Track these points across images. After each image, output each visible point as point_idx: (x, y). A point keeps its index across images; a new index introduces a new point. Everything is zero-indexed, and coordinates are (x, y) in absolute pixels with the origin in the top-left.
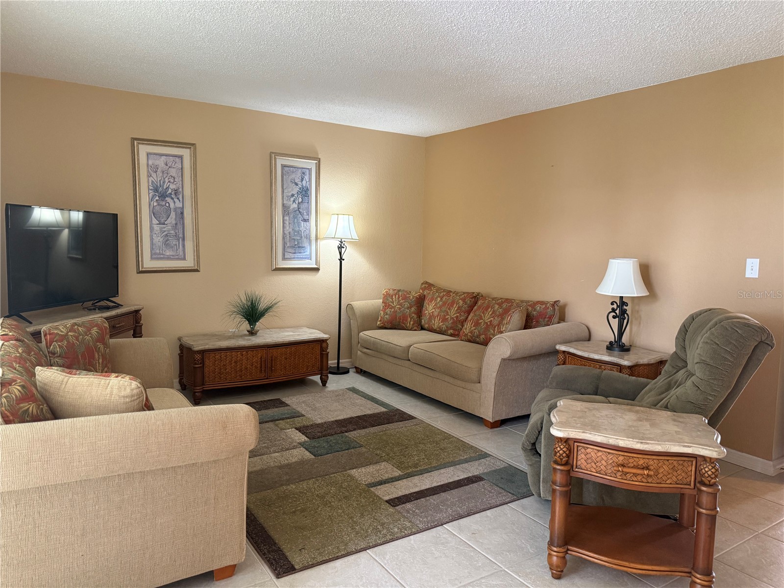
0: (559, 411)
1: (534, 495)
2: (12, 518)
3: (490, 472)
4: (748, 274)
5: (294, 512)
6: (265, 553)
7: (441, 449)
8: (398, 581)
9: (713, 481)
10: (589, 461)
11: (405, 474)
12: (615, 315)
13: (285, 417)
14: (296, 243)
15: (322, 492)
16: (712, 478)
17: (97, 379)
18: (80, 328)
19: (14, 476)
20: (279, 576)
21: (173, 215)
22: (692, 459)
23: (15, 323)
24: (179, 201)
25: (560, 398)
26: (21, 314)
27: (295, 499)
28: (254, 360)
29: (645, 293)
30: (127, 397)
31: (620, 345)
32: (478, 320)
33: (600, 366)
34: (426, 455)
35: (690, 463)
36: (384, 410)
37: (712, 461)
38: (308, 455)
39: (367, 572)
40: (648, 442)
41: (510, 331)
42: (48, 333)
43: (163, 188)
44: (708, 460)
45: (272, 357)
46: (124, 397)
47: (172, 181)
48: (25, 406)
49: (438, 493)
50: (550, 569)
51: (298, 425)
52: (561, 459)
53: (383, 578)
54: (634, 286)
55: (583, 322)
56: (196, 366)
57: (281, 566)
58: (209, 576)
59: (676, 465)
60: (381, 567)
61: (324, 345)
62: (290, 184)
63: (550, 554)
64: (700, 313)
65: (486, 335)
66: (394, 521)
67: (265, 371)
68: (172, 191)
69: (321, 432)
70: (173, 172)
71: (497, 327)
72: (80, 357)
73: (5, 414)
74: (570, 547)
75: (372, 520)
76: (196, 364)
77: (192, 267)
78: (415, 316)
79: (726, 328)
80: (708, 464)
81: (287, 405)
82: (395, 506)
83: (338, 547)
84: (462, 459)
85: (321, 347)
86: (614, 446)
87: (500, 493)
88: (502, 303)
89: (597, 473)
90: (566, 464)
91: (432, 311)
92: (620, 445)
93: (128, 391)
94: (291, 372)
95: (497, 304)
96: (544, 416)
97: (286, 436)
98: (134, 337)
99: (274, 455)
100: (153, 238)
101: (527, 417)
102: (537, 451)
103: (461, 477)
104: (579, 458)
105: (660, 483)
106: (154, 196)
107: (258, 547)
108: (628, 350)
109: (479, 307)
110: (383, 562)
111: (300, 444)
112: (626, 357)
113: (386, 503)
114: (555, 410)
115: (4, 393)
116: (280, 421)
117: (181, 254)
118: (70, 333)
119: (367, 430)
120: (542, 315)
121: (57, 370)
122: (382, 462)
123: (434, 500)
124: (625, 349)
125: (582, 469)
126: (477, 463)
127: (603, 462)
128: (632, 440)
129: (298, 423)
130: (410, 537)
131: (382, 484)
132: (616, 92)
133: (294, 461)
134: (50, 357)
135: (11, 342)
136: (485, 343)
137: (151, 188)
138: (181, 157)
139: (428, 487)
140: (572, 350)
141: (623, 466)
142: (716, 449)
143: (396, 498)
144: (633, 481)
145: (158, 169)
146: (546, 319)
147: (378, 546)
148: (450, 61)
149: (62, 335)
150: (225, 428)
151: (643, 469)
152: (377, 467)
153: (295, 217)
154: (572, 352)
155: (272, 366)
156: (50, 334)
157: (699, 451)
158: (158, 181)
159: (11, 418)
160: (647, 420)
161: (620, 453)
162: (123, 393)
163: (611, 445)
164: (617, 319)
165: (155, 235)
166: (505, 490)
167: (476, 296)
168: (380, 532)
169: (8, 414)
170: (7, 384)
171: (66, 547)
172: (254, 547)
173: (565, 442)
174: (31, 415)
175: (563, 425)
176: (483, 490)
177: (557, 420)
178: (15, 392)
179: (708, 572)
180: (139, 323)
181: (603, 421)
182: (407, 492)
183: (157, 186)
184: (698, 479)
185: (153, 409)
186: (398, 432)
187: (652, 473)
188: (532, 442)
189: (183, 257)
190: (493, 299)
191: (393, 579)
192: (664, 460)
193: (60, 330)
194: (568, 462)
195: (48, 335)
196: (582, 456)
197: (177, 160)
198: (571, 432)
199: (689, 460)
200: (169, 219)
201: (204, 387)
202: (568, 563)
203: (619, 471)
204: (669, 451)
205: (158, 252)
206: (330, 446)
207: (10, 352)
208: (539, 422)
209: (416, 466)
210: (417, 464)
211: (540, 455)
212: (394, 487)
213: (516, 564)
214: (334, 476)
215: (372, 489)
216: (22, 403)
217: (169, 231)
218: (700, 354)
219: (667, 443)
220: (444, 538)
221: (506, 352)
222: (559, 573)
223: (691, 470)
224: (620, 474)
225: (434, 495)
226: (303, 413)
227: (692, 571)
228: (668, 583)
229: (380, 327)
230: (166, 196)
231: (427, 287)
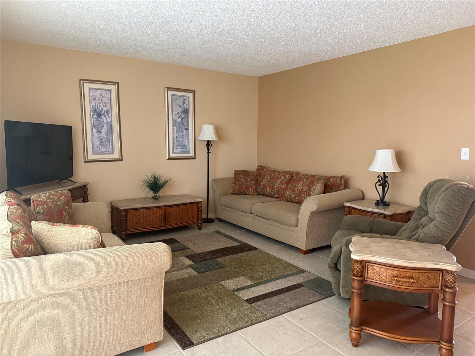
0: (354, 243)
1: (335, 295)
2: (21, 317)
3: (307, 281)
4: (463, 158)
5: (190, 308)
6: (174, 334)
7: (275, 268)
8: (258, 350)
9: (453, 285)
10: (375, 274)
11: (255, 283)
12: (380, 183)
13: (177, 249)
14: (181, 143)
15: (205, 295)
16: (453, 284)
17: (70, 229)
18: (54, 197)
19: (23, 291)
20: (184, 348)
21: (105, 126)
22: (439, 272)
23: (13, 194)
24: (109, 117)
25: (354, 235)
26: (15, 188)
27: (189, 300)
28: (157, 215)
29: (398, 169)
30: (90, 239)
31: (383, 202)
32: (294, 188)
33: (372, 215)
34: (266, 272)
35: (438, 275)
36: (238, 244)
37: (453, 273)
38: (194, 273)
39: (238, 345)
40: (413, 262)
41: (316, 194)
42: (35, 200)
43: (99, 109)
44: (450, 272)
45: (168, 213)
46: (88, 239)
47: (105, 105)
48: (27, 246)
49: (277, 295)
50: (351, 340)
51: (187, 255)
52: (358, 273)
53: (249, 349)
54: (392, 166)
55: (359, 188)
56: (122, 219)
57: (185, 342)
58: (142, 349)
59: (430, 276)
60: (246, 342)
61: (199, 205)
62: (177, 106)
63: (351, 332)
64: (435, 182)
65: (299, 197)
66: (252, 312)
67: (164, 221)
68: (105, 112)
69: (201, 258)
70: (105, 100)
71: (306, 192)
72: (55, 215)
73: (15, 251)
74: (363, 327)
75: (238, 312)
76: (122, 218)
77: (118, 158)
78: (254, 187)
79: (455, 191)
80: (450, 275)
81: (178, 242)
82: (251, 304)
83: (219, 330)
84: (289, 274)
85: (198, 206)
86: (391, 265)
87: (315, 294)
88: (309, 177)
89: (380, 281)
90: (361, 276)
91: (264, 183)
92: (395, 264)
93: (90, 236)
94: (180, 222)
95: (306, 178)
96: (342, 247)
97: (180, 261)
98: (84, 202)
99: (173, 273)
100: (94, 140)
101: (329, 247)
102: (337, 268)
103: (290, 285)
104: (369, 272)
105: (420, 287)
106: (93, 115)
107: (170, 331)
108: (388, 205)
109: (294, 181)
110: (248, 338)
111: (189, 266)
112: (387, 210)
113: (245, 302)
114: (351, 243)
115: (14, 238)
116: (175, 252)
117: (111, 150)
118: (48, 200)
119: (229, 257)
120: (334, 184)
121: (45, 223)
122: (240, 276)
123: (275, 299)
124: (386, 205)
125: (371, 279)
126: (298, 276)
127: (384, 274)
128: (402, 260)
129: (186, 253)
130: (263, 322)
131: (242, 290)
132: (379, 47)
133: (186, 276)
134: (36, 215)
135: (14, 206)
136: (300, 202)
137: (92, 110)
138: (110, 91)
139: (270, 291)
140: (354, 206)
141: (397, 277)
142: (455, 266)
143: (251, 298)
144: (403, 286)
145: (96, 98)
146: (337, 187)
147: (243, 328)
148: (278, 29)
149: (43, 201)
150: (151, 257)
151: (410, 278)
152: (238, 279)
153: (179, 127)
154: (354, 207)
155: (168, 218)
156: (36, 201)
157: (445, 267)
158: (96, 106)
159: (19, 254)
160: (409, 248)
161: (395, 269)
162: (87, 237)
163: (389, 264)
164: (382, 186)
165: (95, 139)
166: (317, 292)
167: (292, 174)
168: (244, 319)
169: (17, 251)
170: (15, 233)
171: (54, 334)
172: (167, 331)
173: (360, 263)
174: (30, 252)
175: (358, 252)
176: (304, 292)
177: (354, 249)
178: (20, 238)
179: (450, 341)
180: (86, 193)
181: (383, 249)
182: (258, 295)
183: (95, 108)
184: (444, 284)
185: (105, 247)
186: (248, 258)
187: (415, 281)
188: (335, 263)
189: (112, 152)
190: (303, 175)
191: (255, 349)
192: (422, 273)
193: (42, 198)
194: (362, 275)
195: (35, 202)
196: (370, 271)
197: (108, 92)
198: (364, 257)
199: (438, 272)
200: (103, 129)
201: (127, 232)
202: (362, 337)
203: (395, 280)
204: (426, 267)
205: (97, 149)
206: (208, 266)
207: (14, 213)
208: (339, 251)
209: (261, 278)
210: (262, 277)
211: (340, 271)
212: (250, 292)
213: (329, 338)
214: (212, 285)
215: (236, 293)
216: (25, 244)
217: (103, 136)
218: (438, 207)
219: (424, 262)
220: (283, 322)
221: (314, 208)
222: (356, 343)
223: (439, 279)
224: (395, 281)
225: (274, 296)
226: (189, 247)
227: (440, 341)
228: (424, 348)
229: (233, 194)
230: (102, 114)
231: (261, 169)
